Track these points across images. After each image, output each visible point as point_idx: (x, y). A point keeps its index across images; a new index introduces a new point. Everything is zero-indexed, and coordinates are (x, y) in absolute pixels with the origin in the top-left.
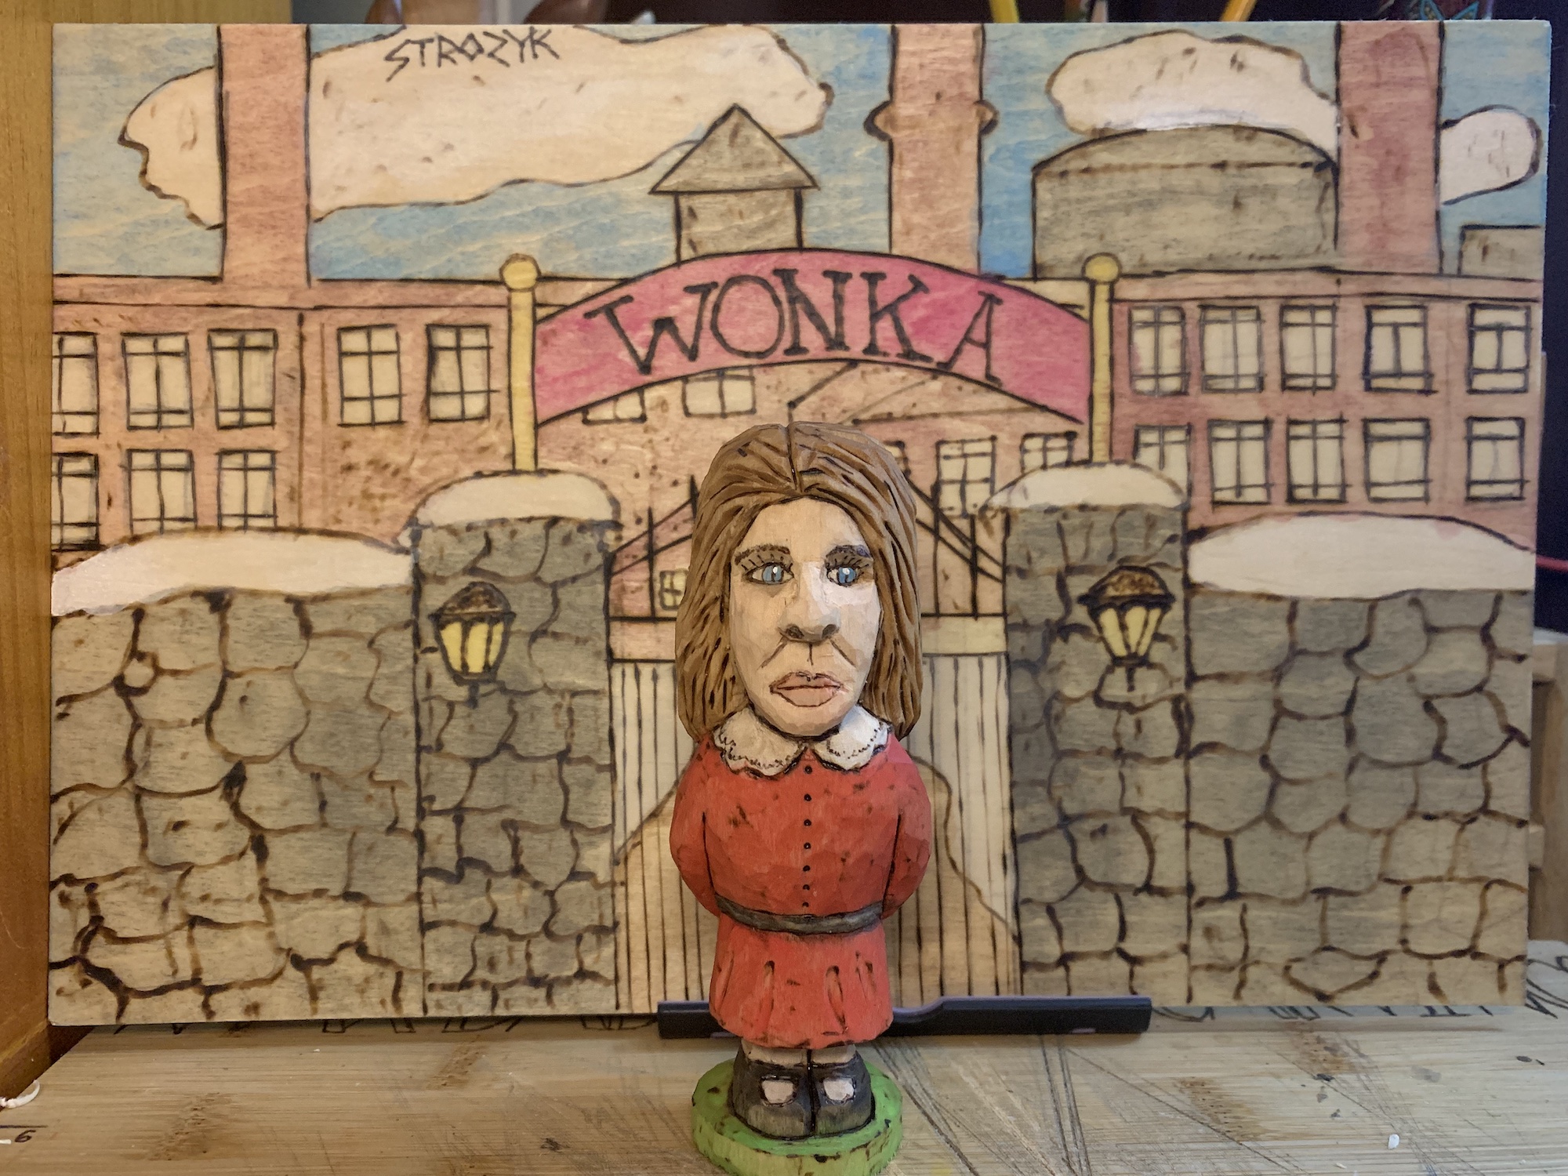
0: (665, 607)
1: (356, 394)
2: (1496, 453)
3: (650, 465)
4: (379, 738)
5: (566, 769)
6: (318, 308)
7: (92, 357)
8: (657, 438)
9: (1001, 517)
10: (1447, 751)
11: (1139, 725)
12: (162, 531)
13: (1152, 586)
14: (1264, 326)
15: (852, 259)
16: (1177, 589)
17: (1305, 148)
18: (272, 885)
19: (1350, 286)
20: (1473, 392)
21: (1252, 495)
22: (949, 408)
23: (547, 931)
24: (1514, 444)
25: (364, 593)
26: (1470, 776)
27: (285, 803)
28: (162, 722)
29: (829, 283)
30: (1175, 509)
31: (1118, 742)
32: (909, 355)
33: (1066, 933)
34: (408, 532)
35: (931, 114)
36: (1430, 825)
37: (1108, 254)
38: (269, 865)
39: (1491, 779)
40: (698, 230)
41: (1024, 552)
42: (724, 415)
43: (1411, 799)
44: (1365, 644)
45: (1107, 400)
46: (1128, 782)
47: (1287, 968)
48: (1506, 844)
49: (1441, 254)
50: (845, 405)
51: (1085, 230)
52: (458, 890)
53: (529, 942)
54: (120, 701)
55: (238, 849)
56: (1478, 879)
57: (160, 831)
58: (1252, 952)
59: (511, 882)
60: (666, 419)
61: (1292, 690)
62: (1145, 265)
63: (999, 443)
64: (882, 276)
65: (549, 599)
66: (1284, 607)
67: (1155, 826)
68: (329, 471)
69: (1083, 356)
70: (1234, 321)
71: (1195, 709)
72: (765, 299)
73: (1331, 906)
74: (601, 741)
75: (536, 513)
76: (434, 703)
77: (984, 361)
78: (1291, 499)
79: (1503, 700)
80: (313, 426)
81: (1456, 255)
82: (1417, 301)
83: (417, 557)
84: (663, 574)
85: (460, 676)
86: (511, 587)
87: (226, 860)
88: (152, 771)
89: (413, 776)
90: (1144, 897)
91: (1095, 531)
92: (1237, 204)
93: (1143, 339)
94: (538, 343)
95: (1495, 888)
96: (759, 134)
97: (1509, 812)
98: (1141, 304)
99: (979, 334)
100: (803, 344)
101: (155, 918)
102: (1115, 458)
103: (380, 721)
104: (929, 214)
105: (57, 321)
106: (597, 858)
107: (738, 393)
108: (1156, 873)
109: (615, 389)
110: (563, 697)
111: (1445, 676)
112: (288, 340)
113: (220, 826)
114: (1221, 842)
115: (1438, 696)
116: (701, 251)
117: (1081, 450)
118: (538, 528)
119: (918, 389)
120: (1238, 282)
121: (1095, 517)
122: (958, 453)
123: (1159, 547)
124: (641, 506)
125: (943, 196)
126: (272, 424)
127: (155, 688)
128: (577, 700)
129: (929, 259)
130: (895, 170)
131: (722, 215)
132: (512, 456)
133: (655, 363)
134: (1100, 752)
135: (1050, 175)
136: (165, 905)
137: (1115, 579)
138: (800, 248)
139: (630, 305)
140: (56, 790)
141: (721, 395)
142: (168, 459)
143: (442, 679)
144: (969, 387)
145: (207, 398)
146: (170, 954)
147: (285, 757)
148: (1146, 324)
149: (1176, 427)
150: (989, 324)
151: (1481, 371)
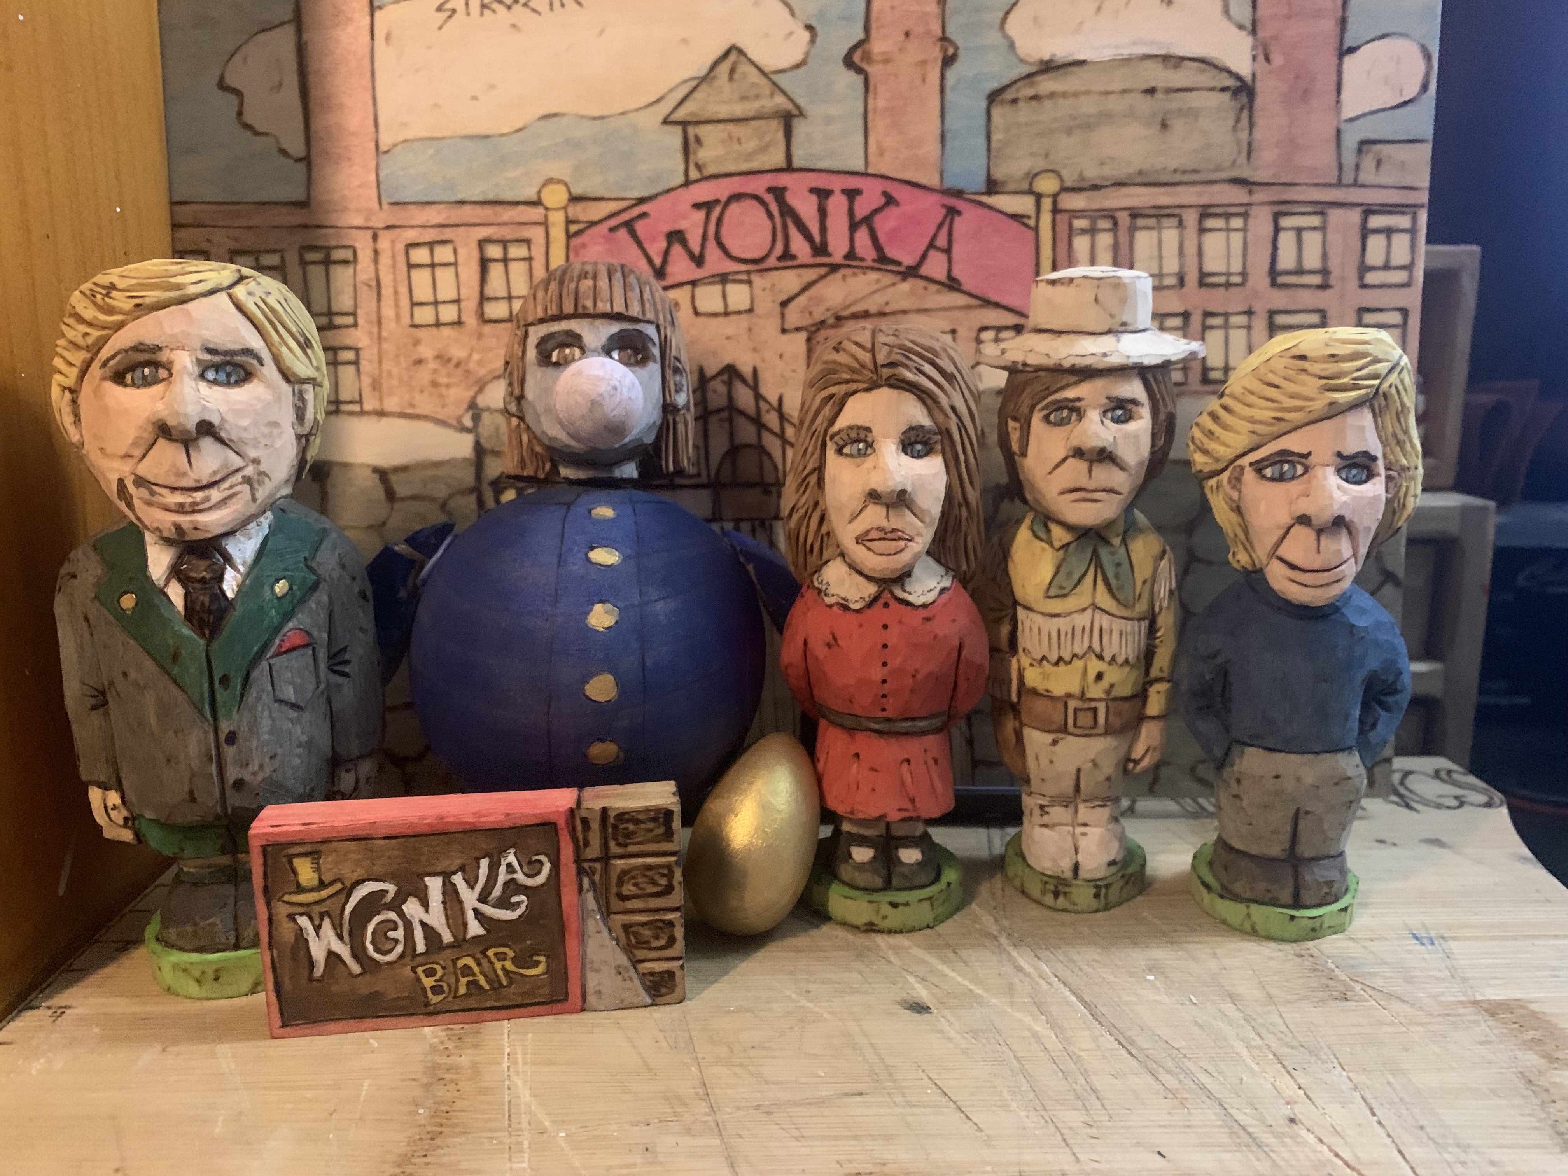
1: (422, 299)
6: (388, 227)
14: (1185, 232)
15: (833, 177)
17: (1225, 75)
19: (1261, 196)
20: (1364, 286)
22: (916, 306)
24: (1398, 332)
25: (435, 465)
29: (814, 198)
32: (883, 260)
34: (469, 414)
35: (901, 50)
37: (1052, 171)
40: (703, 154)
42: (726, 314)
49: (1340, 167)
50: (828, 304)
51: (1033, 150)
61: (1203, 541)
62: (1082, 178)
63: (957, 335)
64: (859, 192)
68: (404, 365)
69: (1029, 259)
70: (1159, 228)
72: (761, 214)
77: (946, 265)
78: (1205, 380)
80: (390, 326)
81: (1353, 167)
82: (1318, 208)
83: (477, 435)
92: (1164, 126)
93: (1081, 244)
94: (572, 255)
96: (753, 71)
98: (1081, 213)
99: (942, 241)
100: (793, 252)
104: (899, 138)
105: (176, 242)
107: (738, 295)
112: (365, 255)
116: (706, 173)
119: (890, 290)
120: (1163, 194)
125: (911, 122)
126: (355, 325)
129: (899, 176)
130: (871, 101)
131: (723, 141)
133: (669, 269)
135: (1003, 102)
138: (789, 168)
139: (646, 221)
141: (724, 296)
144: (933, 287)
148: (1083, 231)
150: (950, 234)
151: (1372, 269)
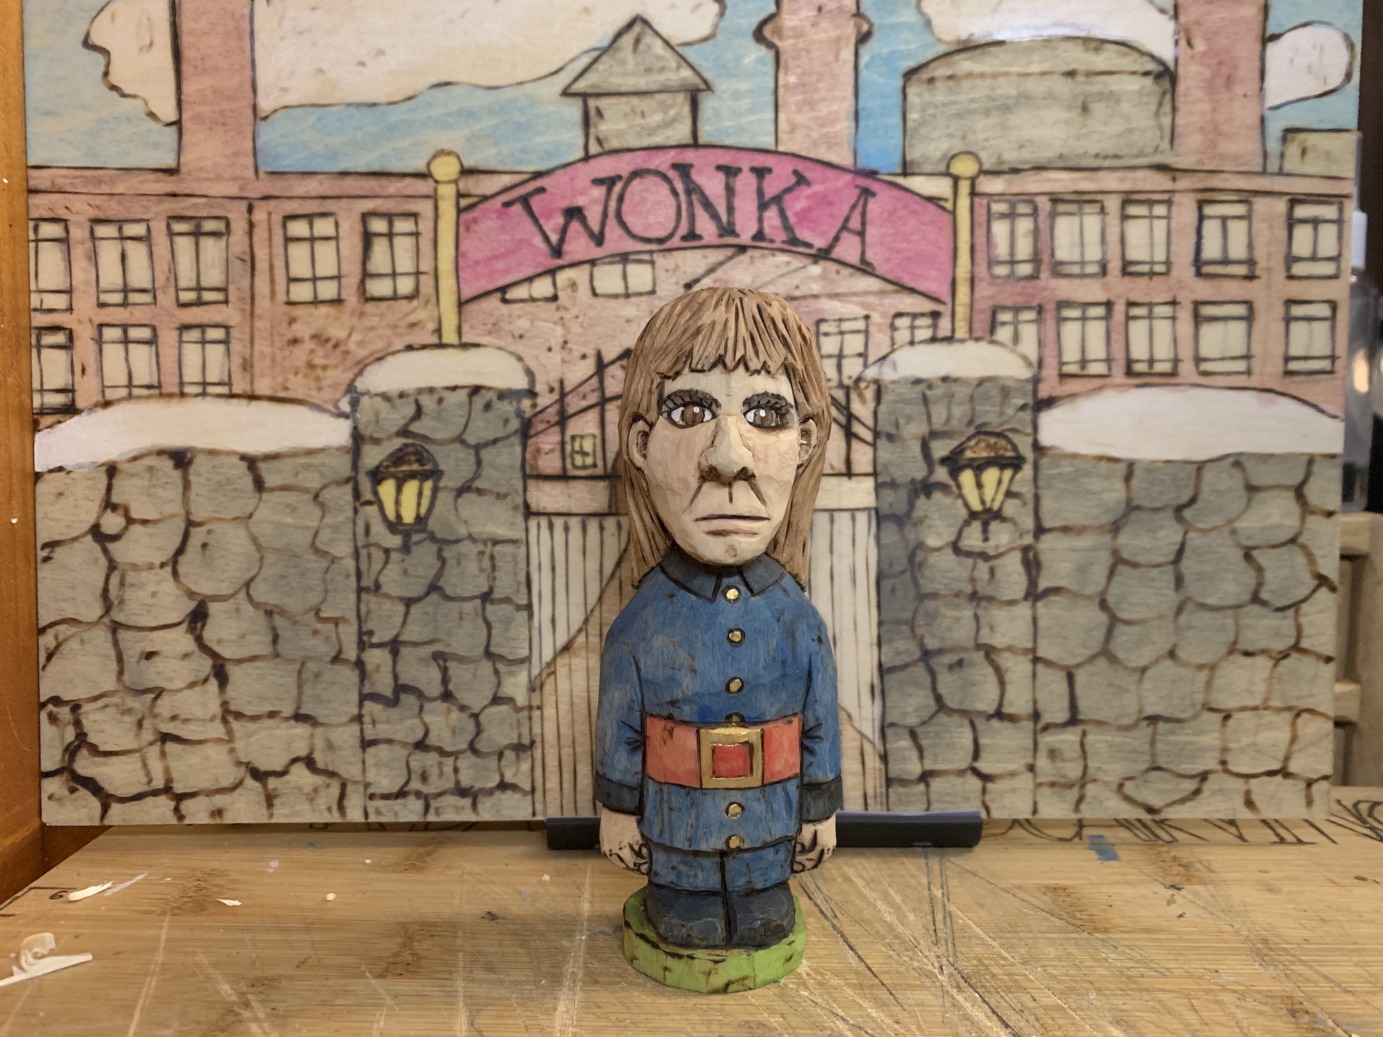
0: (575, 466)
1: (299, 275)
2: (1311, 333)
3: (561, 340)
4: (324, 580)
5: (489, 608)
6: (266, 198)
7: (64, 241)
8: (567, 316)
9: (873, 387)
10: (1264, 596)
11: (992, 571)
12: (130, 397)
13: (1006, 449)
14: (1108, 218)
15: (742, 155)
16: (1027, 451)
17: (1146, 58)
18: (232, 708)
19: (1184, 183)
20: (1291, 277)
21: (1097, 368)
22: (828, 289)
23: (473, 749)
24: (1327, 324)
25: (310, 452)
26: (1284, 618)
27: (243, 637)
28: (134, 564)
29: (720, 178)
30: (1027, 381)
31: (974, 587)
32: (793, 243)
33: (926, 753)
34: (347, 399)
35: (814, 25)
36: (1249, 660)
37: (970, 153)
38: (230, 689)
39: (1303, 620)
40: (603, 128)
41: (893, 418)
42: (627, 296)
43: (1232, 638)
44: (1193, 501)
45: (968, 283)
46: (983, 621)
47: (1121, 786)
48: (1314, 678)
49: (1265, 155)
51: (950, 131)
52: (394, 713)
53: (456, 758)
54: (97, 547)
55: (202, 675)
56: (1289, 709)
57: (134, 660)
58: (1091, 772)
59: (440, 706)
60: (574, 299)
61: (1129, 541)
62: (1001, 162)
63: (872, 321)
64: (769, 170)
65: (473, 459)
66: (1121, 469)
67: (1007, 661)
68: (277, 344)
69: (946, 244)
70: (1081, 214)
71: (1044, 558)
72: (664, 190)
73: (1160, 731)
74: (519, 583)
75: (460, 383)
76: (373, 550)
77: (859, 248)
78: (1129, 372)
79: (1315, 551)
80: (263, 303)
81: (1278, 155)
82: (1243, 197)
83: (355, 421)
84: (573, 438)
85: (395, 526)
86: (438, 448)
87: (192, 685)
88: (126, 608)
89: (354, 613)
90: (995, 723)
91: (955, 400)
92: (1085, 109)
93: (1000, 229)
94: (462, 229)
95: (1305, 716)
96: (659, 43)
97: (1318, 649)
98: (1000, 197)
99: (855, 223)
100: (698, 232)
101: (132, 735)
102: (975, 335)
103: (325, 564)
104: (811, 115)
105: (31, 208)
106: (516, 685)
107: (640, 276)
108: (1005, 702)
109: (530, 272)
110: (486, 545)
111: (1263, 529)
112: (239, 226)
113: (186, 656)
114: (1063, 674)
115: (1255, 548)
116: (607, 147)
117: (944, 327)
118: (462, 395)
119: (800, 273)
120: (1084, 179)
121: (956, 388)
122: (837, 330)
123: (1011, 414)
124: (553, 378)
125: (823, 100)
126: (226, 302)
127: (127, 535)
128: (498, 548)
129: (812, 155)
130: (781, 76)
131: (626, 115)
132: (438, 331)
133: (566, 247)
134: (957, 595)
135: (921, 82)
136: (140, 724)
137: (973, 443)
138: (695, 144)
139: (543, 196)
140: (42, 623)
141: (625, 277)
142: (134, 333)
143: (379, 529)
144: (846, 271)
145: (168, 279)
146: (145, 765)
147: (242, 595)
148: (1003, 216)
149: (1029, 308)
150: (863, 215)
151: (1298, 259)
